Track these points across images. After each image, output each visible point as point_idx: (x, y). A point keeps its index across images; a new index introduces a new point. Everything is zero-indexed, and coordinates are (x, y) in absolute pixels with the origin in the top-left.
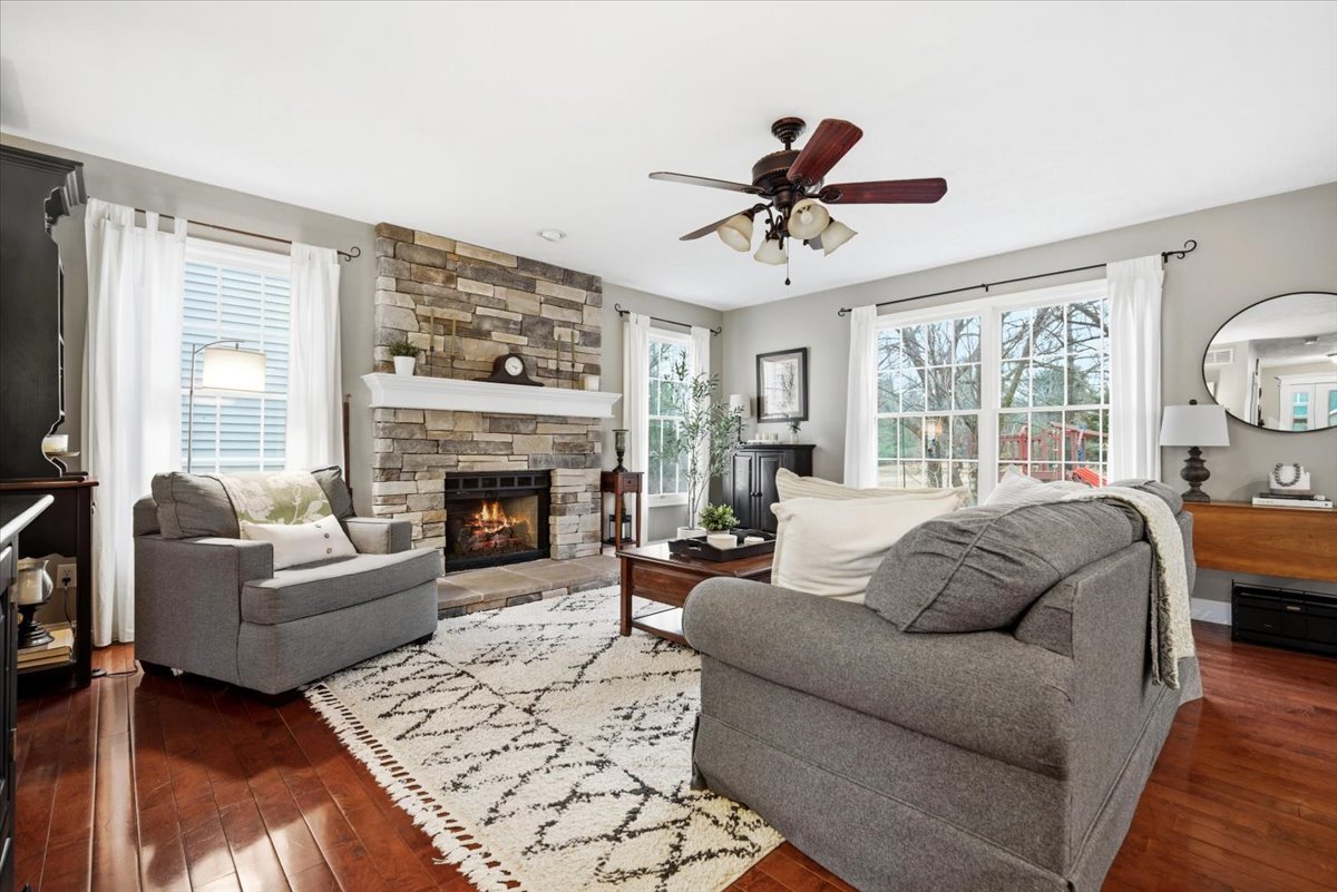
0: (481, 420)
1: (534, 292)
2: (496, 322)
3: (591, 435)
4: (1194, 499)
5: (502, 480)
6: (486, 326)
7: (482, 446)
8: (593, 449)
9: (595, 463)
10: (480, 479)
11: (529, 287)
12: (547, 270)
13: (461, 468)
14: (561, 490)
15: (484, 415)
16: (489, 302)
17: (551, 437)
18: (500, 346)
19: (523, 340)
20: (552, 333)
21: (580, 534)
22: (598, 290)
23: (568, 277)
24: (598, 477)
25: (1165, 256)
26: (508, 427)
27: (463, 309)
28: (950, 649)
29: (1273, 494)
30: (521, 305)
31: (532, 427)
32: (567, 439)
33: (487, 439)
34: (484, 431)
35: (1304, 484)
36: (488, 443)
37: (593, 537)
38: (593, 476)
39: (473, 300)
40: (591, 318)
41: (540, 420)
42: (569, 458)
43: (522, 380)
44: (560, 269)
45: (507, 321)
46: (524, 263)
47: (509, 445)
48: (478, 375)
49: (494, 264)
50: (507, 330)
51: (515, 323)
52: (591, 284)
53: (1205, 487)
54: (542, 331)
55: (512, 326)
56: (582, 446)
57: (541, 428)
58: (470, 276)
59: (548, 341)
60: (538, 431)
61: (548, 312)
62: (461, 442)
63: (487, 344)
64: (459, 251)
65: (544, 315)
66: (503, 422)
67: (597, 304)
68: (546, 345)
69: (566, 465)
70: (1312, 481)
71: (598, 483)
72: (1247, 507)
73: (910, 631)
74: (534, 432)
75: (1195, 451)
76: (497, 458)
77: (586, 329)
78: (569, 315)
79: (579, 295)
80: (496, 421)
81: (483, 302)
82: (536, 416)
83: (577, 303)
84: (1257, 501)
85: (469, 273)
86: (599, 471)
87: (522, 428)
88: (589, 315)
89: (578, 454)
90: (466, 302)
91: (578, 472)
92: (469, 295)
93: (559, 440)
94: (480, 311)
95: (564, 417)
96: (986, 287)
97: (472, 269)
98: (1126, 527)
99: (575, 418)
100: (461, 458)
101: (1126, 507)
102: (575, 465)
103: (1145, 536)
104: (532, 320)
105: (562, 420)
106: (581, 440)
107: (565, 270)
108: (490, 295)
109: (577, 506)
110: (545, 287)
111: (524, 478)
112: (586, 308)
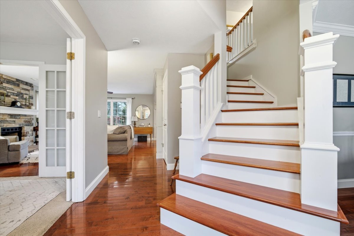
0: (8, 116)
1: (19, 87)
2: (11, 93)
3: (31, 119)
4: (135, 127)
5: (11, 129)
6: (9, 94)
7: (9, 121)
8: (32, 122)
9: (32, 125)
10: (6, 129)
11: (18, 85)
12: (22, 82)
13: (5, 126)
14: (26, 131)
15: (9, 115)
16: (10, 89)
17: (23, 119)
18: (12, 99)
19: (17, 98)
20: (23, 96)
21: (29, 141)
22: (33, 87)
23: (27, 84)
24: (33, 128)
25: (132, 99)
26: (15, 117)
27: (5, 90)
28: (121, 135)
29: (141, 126)
30: (17, 90)
31: (19, 117)
32: (27, 120)
33: (10, 120)
34: (9, 118)
35: (143, 125)
36: (10, 121)
37: (32, 141)
38: (32, 128)
39: (6, 88)
40: (32, 93)
41: (21, 115)
42: (27, 124)
43: (20, 107)
44: (25, 82)
45: (14, 93)
46: (17, 80)
47: (14, 121)
48: (8, 105)
49: (11, 80)
50: (14, 95)
51: (16, 94)
52: (31, 85)
53: (136, 125)
54: (21, 95)
55: (15, 94)
56: (30, 121)
57: (21, 117)
58: (6, 82)
59: (22, 97)
60: (21, 118)
61: (23, 91)
62: (4, 121)
63: (10, 98)
64: (3, 77)
65: (22, 92)
66: (13, 116)
67: (33, 90)
68: (22, 99)
69: (26, 125)
70: (144, 124)
71: (33, 129)
72: (139, 127)
73: (118, 134)
74: (20, 118)
75: (135, 121)
76: (12, 124)
77: (30, 95)
78: (27, 92)
79: (29, 88)
80: (12, 116)
81: (9, 89)
82: (20, 115)
83: (28, 90)
84: (140, 127)
85: (5, 82)
86: (33, 127)
87: (17, 117)
88: (31, 92)
89: (29, 123)
90: (4, 88)
91: (29, 127)
92: (5, 87)
93: (25, 120)
94: (8, 91)
95: (26, 115)
96: (111, 98)
97: (6, 81)
98: (130, 128)
99: (28, 115)
100: (4, 124)
101: (129, 126)
102: (28, 126)
103: (131, 128)
104: (19, 93)
105: (25, 116)
106: (29, 120)
107: (26, 82)
108: (10, 87)
109: (29, 135)
110: (22, 86)
111: (16, 129)
112: (30, 91)
